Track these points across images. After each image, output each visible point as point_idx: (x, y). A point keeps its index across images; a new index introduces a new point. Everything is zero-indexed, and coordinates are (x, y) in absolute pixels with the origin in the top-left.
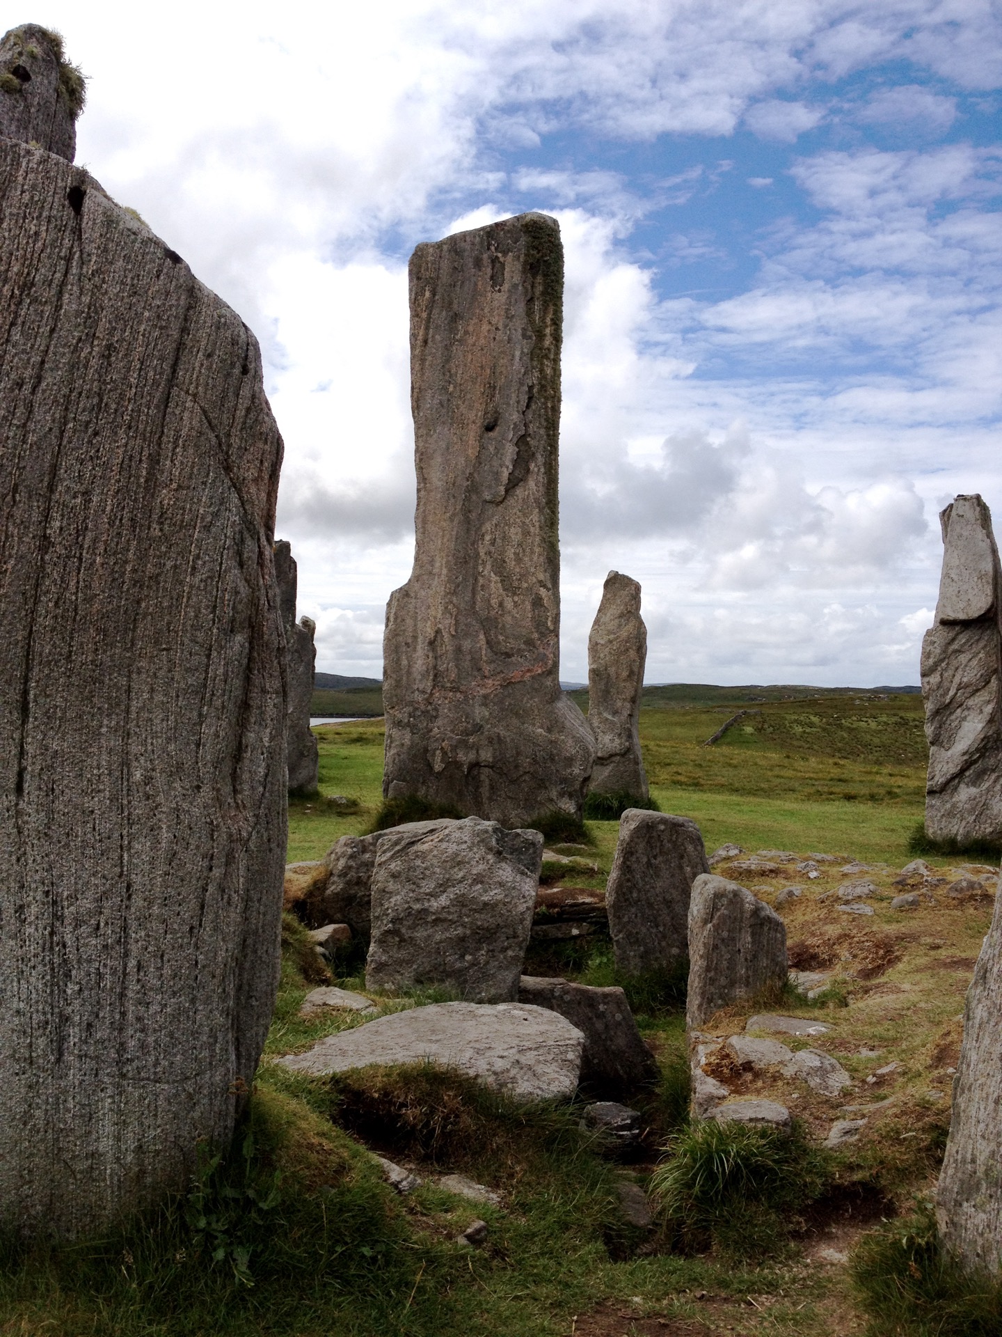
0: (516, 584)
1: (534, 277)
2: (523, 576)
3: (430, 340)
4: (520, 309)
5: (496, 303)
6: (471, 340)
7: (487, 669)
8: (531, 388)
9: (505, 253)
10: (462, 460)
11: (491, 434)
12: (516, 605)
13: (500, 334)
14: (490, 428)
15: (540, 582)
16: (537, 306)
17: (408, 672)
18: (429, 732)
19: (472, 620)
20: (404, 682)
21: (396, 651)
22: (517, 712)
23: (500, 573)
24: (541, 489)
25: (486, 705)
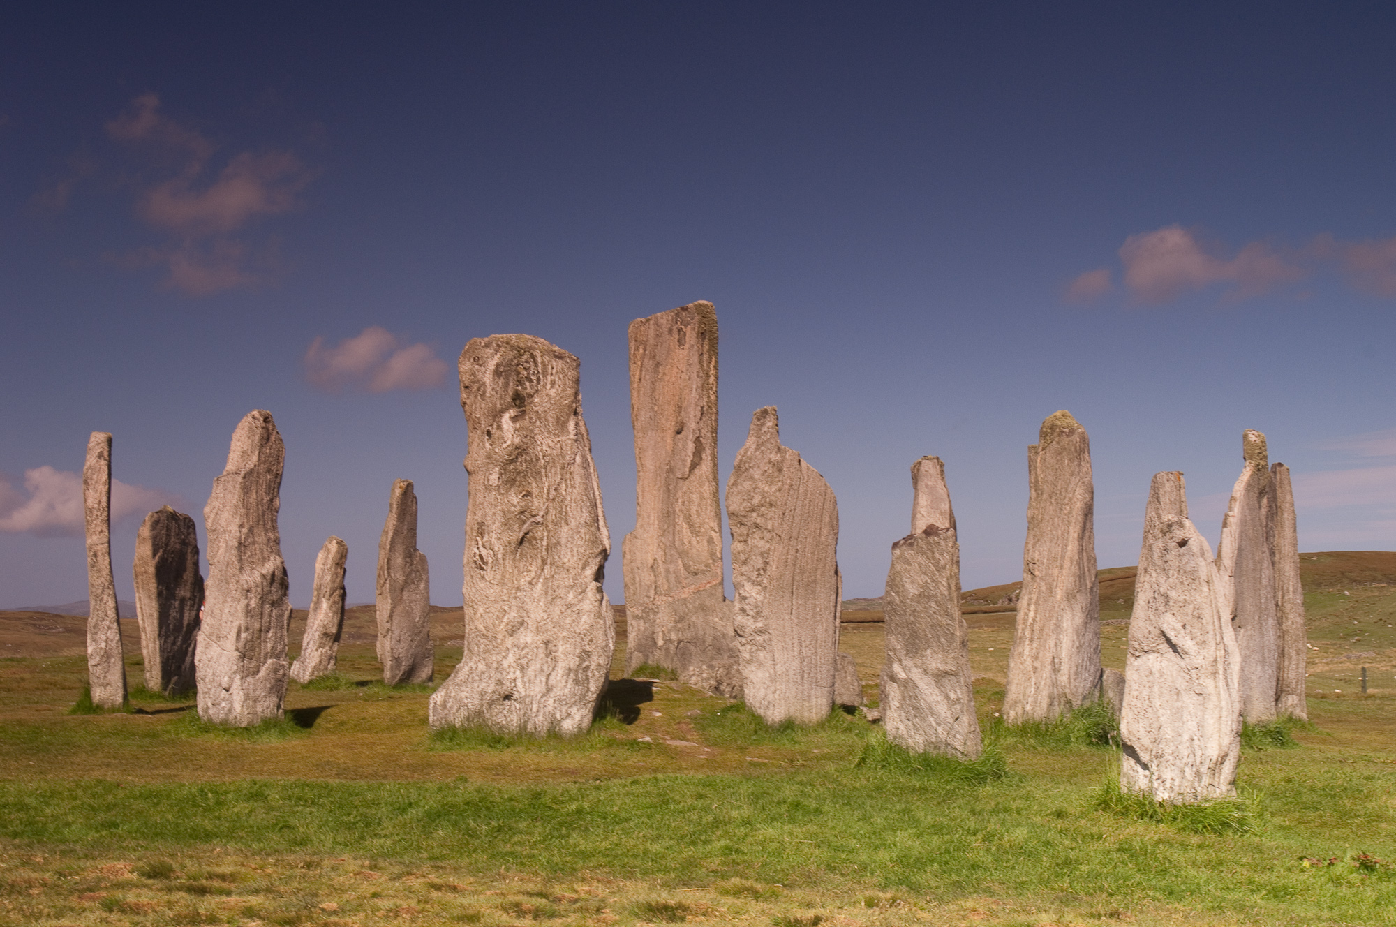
0: (697, 529)
1: (703, 340)
2: (701, 525)
3: (643, 380)
4: (695, 359)
5: (681, 356)
6: (667, 378)
7: (684, 582)
8: (702, 407)
9: (686, 326)
10: (664, 452)
11: (679, 436)
12: (698, 542)
13: (683, 375)
14: (678, 433)
15: (712, 528)
16: (705, 357)
17: (640, 585)
18: (655, 621)
19: (674, 552)
20: (638, 591)
21: (632, 572)
22: (703, 608)
23: (688, 523)
24: (709, 470)
25: (685, 604)
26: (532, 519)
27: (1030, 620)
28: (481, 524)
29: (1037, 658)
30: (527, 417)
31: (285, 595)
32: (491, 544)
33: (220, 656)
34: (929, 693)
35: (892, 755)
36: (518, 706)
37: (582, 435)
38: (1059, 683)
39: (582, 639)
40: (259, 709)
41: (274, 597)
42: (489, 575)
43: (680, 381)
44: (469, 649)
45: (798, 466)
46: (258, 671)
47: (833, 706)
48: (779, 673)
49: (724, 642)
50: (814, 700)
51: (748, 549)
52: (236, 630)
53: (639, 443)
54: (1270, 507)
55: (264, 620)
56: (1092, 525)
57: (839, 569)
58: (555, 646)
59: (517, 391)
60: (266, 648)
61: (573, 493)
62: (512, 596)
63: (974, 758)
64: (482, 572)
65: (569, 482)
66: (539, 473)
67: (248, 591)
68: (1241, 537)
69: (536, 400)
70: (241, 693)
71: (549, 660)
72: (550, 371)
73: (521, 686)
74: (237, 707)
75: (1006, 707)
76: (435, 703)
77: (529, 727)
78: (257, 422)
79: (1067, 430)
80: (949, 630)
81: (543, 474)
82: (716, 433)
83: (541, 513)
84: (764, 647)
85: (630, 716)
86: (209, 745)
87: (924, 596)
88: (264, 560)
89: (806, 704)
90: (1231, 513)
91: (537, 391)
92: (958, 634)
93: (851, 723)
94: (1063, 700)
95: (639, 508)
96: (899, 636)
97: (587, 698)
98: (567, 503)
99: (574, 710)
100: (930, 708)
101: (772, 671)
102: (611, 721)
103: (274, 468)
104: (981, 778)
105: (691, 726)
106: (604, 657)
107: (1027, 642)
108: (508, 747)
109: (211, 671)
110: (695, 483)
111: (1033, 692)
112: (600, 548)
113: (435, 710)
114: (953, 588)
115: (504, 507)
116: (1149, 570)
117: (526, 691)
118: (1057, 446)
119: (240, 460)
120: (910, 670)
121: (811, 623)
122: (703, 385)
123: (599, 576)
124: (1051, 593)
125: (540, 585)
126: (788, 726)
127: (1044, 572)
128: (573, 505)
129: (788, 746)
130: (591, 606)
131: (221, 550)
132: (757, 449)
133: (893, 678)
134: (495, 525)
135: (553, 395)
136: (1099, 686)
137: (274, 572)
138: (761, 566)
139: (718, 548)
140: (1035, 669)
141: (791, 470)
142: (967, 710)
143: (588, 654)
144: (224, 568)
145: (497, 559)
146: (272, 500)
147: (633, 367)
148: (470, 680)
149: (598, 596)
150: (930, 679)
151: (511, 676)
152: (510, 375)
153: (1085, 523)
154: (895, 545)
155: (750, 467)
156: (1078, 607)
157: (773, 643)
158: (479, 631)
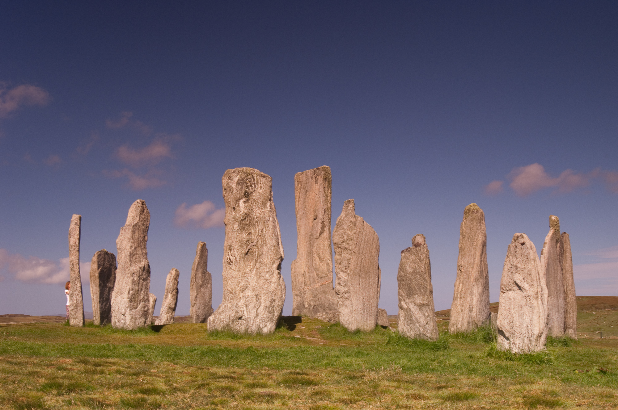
0: (322, 259)
1: (325, 181)
2: (324, 258)
3: (300, 198)
4: (322, 189)
5: (316, 188)
6: (310, 197)
7: (317, 281)
8: (325, 209)
9: (318, 176)
10: (309, 227)
11: (315, 221)
12: (323, 265)
13: (317, 196)
14: (315, 219)
15: (328, 259)
16: (326, 189)
17: (298, 282)
18: (304, 297)
19: (312, 269)
20: (297, 284)
21: (295, 277)
22: (324, 292)
23: (318, 257)
24: (328, 235)
25: (317, 290)
26: (252, 244)
27: (460, 290)
28: (230, 246)
29: (463, 306)
30: (250, 202)
31: (149, 276)
32: (234, 254)
33: (121, 301)
34: (417, 313)
35: (401, 339)
36: (244, 322)
37: (273, 209)
38: (472, 316)
39: (272, 294)
40: (137, 323)
41: (144, 276)
42: (233, 267)
43: (316, 198)
44: (224, 298)
45: (362, 224)
46: (137, 307)
47: (377, 325)
48: (354, 310)
49: (333, 306)
50: (369, 321)
51: (342, 258)
52: (128, 290)
53: (299, 223)
54: (561, 251)
55: (140, 286)
56: (486, 250)
57: (380, 267)
58: (260, 297)
59: (246, 190)
60: (140, 298)
61: (269, 232)
62: (243, 276)
63: (435, 340)
64: (230, 266)
65: (267, 228)
66: (254, 225)
67: (133, 274)
68: (549, 259)
69: (254, 194)
70: (130, 316)
71: (258, 302)
72: (260, 183)
73: (246, 314)
74: (128, 322)
75: (450, 326)
76: (210, 321)
77: (249, 331)
78: (139, 204)
79: (475, 211)
80: (425, 286)
81: (256, 225)
82: (331, 220)
83: (255, 241)
84: (348, 299)
85: (292, 328)
86: (115, 337)
87: (415, 272)
88: (141, 261)
89: (365, 323)
90: (544, 249)
91: (254, 191)
92: (429, 288)
93: (384, 331)
94: (474, 323)
95: (298, 250)
96: (404, 290)
97: (273, 319)
98: (266, 237)
99: (268, 324)
100: (417, 320)
101: (351, 309)
102: (284, 329)
103: (145, 223)
104: (438, 348)
105: (317, 332)
106: (281, 302)
107: (459, 299)
108: (240, 339)
109: (118, 307)
110: (322, 241)
111: (461, 319)
112: (280, 256)
113: (210, 324)
114: (427, 268)
115: (240, 239)
116: (509, 256)
117: (248, 315)
118: (471, 217)
119: (132, 220)
120: (408, 304)
121: (368, 289)
122: (325, 200)
123: (279, 268)
124: (469, 278)
125: (254, 271)
126: (358, 332)
127: (466, 270)
128: (269, 238)
129: (358, 340)
130: (276, 280)
131: (123, 257)
132: (346, 217)
133: (401, 308)
134: (236, 246)
135: (261, 192)
136: (489, 318)
137: (144, 266)
138: (347, 265)
139: (331, 267)
140: (462, 310)
141: (360, 225)
142: (433, 320)
143: (274, 300)
144: (124, 264)
145: (237, 261)
146: (144, 237)
147: (296, 192)
148: (225, 311)
149: (279, 276)
150: (417, 308)
151: (242, 309)
152: (243, 184)
153: (483, 250)
154: (402, 252)
155: (343, 224)
156: (480, 285)
157: (352, 297)
158: (229, 290)
